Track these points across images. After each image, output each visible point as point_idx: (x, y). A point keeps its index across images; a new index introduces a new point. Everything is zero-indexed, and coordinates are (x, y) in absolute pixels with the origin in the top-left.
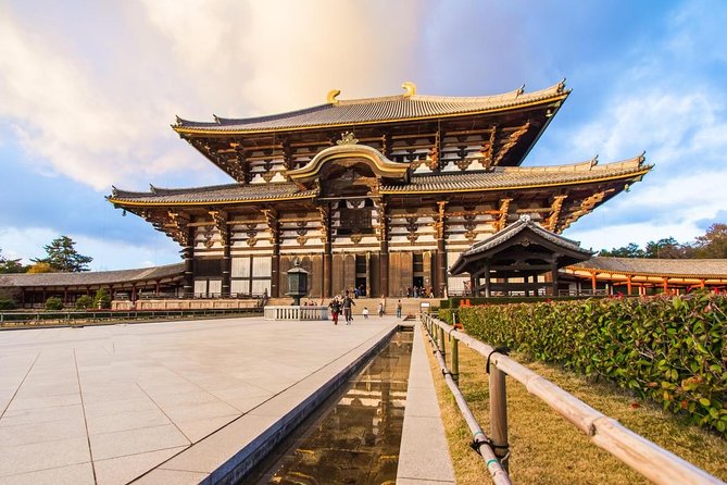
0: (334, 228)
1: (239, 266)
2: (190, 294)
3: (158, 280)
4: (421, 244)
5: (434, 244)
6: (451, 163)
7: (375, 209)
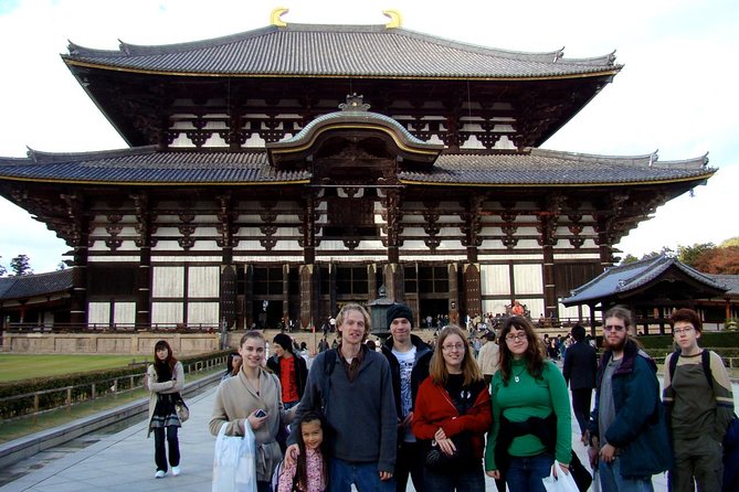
0: (319, 226)
1: (165, 281)
2: (80, 324)
3: (23, 300)
4: (444, 252)
5: (461, 252)
6: (473, 138)
7: (379, 199)
